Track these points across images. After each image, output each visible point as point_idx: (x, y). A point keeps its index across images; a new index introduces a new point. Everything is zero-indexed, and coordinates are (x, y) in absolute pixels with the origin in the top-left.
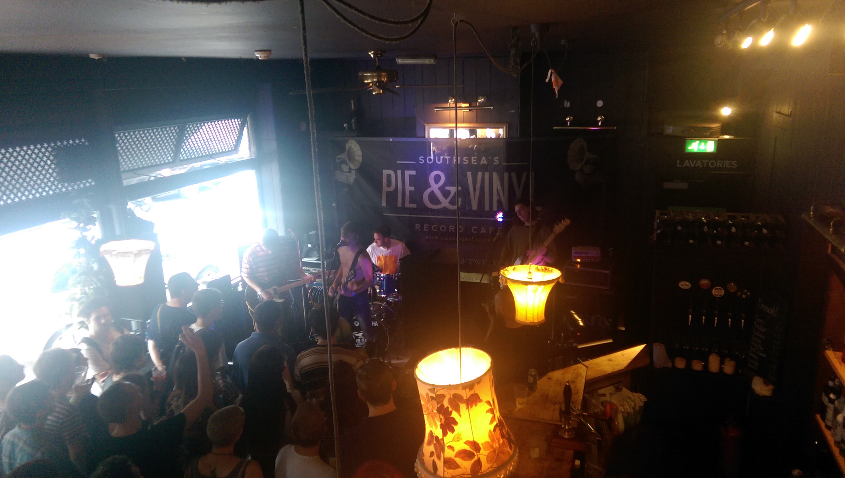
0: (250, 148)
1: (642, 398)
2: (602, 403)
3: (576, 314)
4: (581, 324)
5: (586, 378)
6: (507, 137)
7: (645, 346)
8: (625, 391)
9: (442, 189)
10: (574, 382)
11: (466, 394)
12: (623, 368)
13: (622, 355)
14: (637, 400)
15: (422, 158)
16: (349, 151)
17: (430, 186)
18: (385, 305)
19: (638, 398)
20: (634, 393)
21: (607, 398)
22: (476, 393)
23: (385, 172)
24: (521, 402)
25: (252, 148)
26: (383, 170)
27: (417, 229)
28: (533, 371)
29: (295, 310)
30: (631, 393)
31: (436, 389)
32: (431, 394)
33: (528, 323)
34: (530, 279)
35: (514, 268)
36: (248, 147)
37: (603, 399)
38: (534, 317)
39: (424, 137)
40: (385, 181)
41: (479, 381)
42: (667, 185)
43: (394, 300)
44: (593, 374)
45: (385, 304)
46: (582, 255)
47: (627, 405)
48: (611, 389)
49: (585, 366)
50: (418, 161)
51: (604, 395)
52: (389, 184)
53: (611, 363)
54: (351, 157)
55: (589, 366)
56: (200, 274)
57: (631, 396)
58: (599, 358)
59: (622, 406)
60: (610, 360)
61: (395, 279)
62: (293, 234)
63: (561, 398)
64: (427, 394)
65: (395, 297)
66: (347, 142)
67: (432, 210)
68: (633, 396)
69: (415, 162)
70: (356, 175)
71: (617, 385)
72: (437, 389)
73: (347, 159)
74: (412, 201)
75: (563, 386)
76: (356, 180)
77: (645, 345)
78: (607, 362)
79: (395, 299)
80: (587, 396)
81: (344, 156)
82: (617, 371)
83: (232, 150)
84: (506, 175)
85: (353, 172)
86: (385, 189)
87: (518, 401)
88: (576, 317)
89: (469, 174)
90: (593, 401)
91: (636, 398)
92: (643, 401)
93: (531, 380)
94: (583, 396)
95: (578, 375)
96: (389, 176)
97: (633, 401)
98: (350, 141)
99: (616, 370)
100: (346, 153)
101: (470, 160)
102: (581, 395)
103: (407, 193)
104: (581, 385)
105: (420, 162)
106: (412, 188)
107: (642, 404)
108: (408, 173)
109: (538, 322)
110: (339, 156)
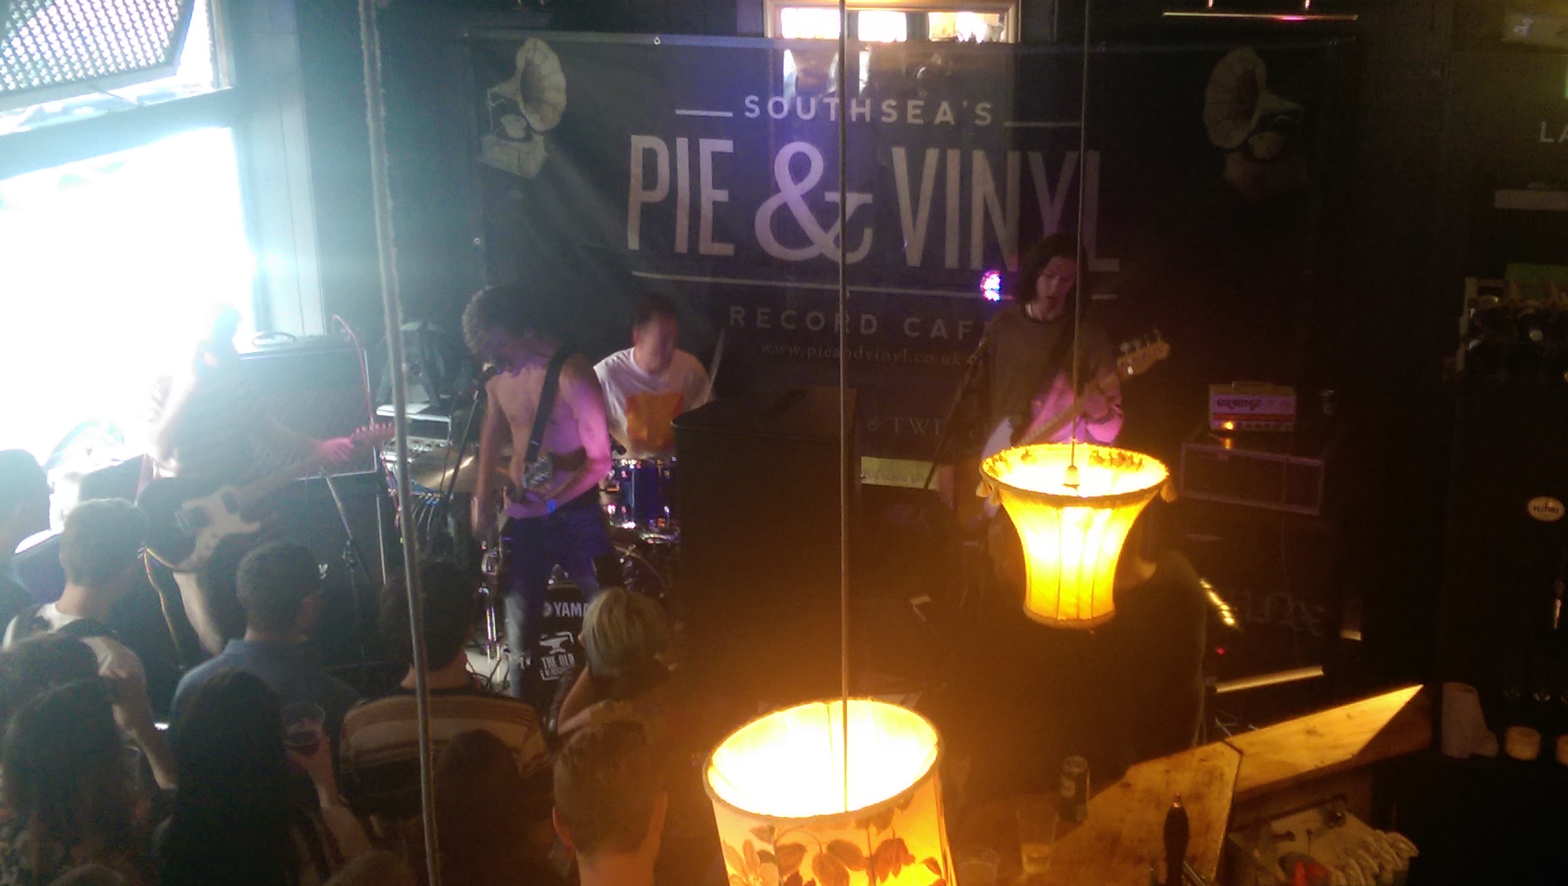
0: (214, 59)
1: (1402, 846)
2: (1283, 862)
3: (1214, 590)
4: (1229, 620)
5: (1235, 784)
6: (1019, 40)
7: (1421, 691)
8: (1355, 827)
9: (813, 199)
10: (1198, 797)
11: (866, 842)
12: (1349, 756)
13: (1349, 716)
14: (1388, 853)
15: (752, 102)
16: (525, 74)
17: (777, 190)
18: (633, 554)
19: (1392, 845)
20: (1379, 832)
21: (1298, 846)
22: (896, 837)
23: (639, 142)
24: (1035, 855)
25: (223, 58)
26: (633, 137)
27: (736, 320)
28: (1077, 765)
29: (353, 565)
30: (1369, 829)
31: (777, 830)
32: (759, 845)
33: (1062, 620)
34: (1072, 489)
35: (1027, 453)
36: (208, 55)
37: (1285, 847)
38: (1082, 605)
39: (762, 35)
40: (636, 170)
41: (905, 801)
42: (1507, 199)
43: (661, 539)
44: (1256, 774)
45: (633, 551)
46: (1237, 410)
47: (1356, 866)
48: (1311, 818)
49: (1236, 749)
50: (740, 109)
51: (1289, 836)
52: (650, 180)
53: (1314, 740)
54: (531, 92)
55: (1249, 750)
56: (59, 448)
57: (1370, 839)
58: (1280, 725)
59: (1342, 869)
60: (1311, 732)
61: (663, 473)
62: (349, 331)
63: (1157, 846)
64: (748, 846)
65: (663, 531)
66: (520, 43)
67: (785, 267)
68: (1376, 841)
69: (730, 114)
70: (547, 149)
71: (1329, 806)
72: (779, 830)
73: (519, 100)
74: (720, 233)
75: (1165, 811)
76: (547, 167)
77: (1419, 687)
78: (1302, 737)
79: (662, 537)
80: (1237, 839)
81: (509, 89)
82: (1329, 766)
83: (158, 64)
84: (1013, 159)
85: (539, 139)
86: (638, 196)
87: (1029, 852)
88: (1214, 598)
89: (899, 155)
90: (1257, 854)
91: (1386, 846)
92: (1406, 855)
93: (1069, 788)
94: (1227, 840)
95: (1213, 776)
96: (650, 155)
97: (1376, 856)
98: (529, 44)
99: (1328, 762)
100: (516, 80)
101: (902, 109)
102: (1218, 836)
103: (707, 211)
104: (1220, 806)
105: (747, 114)
106: (722, 196)
107: (1402, 865)
108: (708, 146)
109: (1093, 618)
110: (496, 89)
